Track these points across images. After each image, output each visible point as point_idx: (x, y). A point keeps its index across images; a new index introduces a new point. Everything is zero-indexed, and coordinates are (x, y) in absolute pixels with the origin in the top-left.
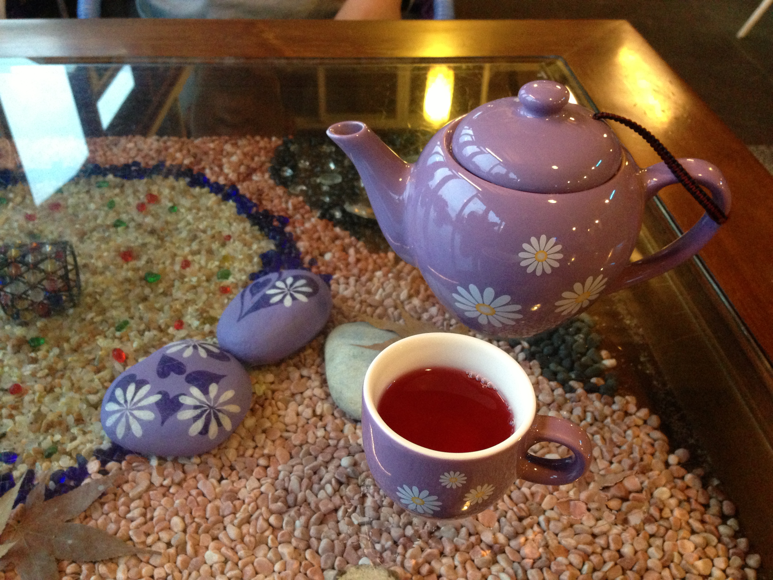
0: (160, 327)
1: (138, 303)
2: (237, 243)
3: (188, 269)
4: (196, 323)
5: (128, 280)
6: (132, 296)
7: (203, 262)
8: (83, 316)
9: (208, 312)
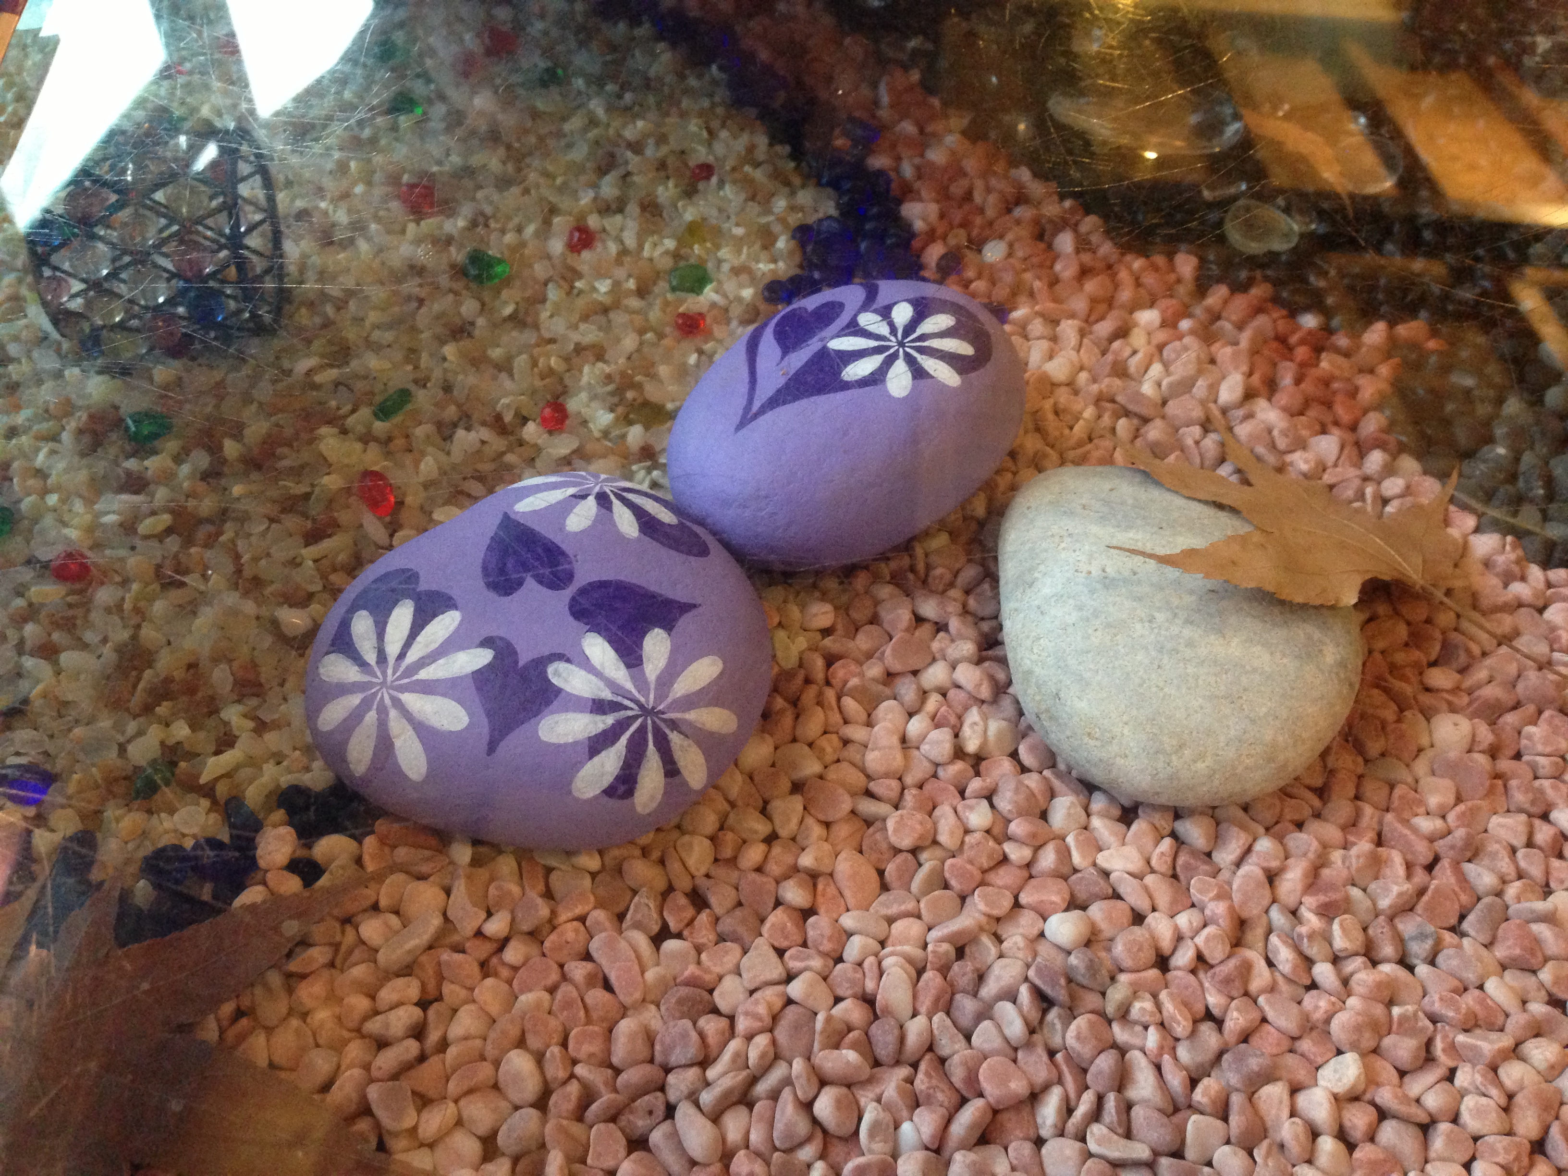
0: (499, 418)
1: (442, 341)
2: (728, 191)
3: (586, 255)
4: (603, 418)
5: (416, 270)
6: (423, 317)
7: (630, 241)
8: (286, 364)
9: (638, 387)
